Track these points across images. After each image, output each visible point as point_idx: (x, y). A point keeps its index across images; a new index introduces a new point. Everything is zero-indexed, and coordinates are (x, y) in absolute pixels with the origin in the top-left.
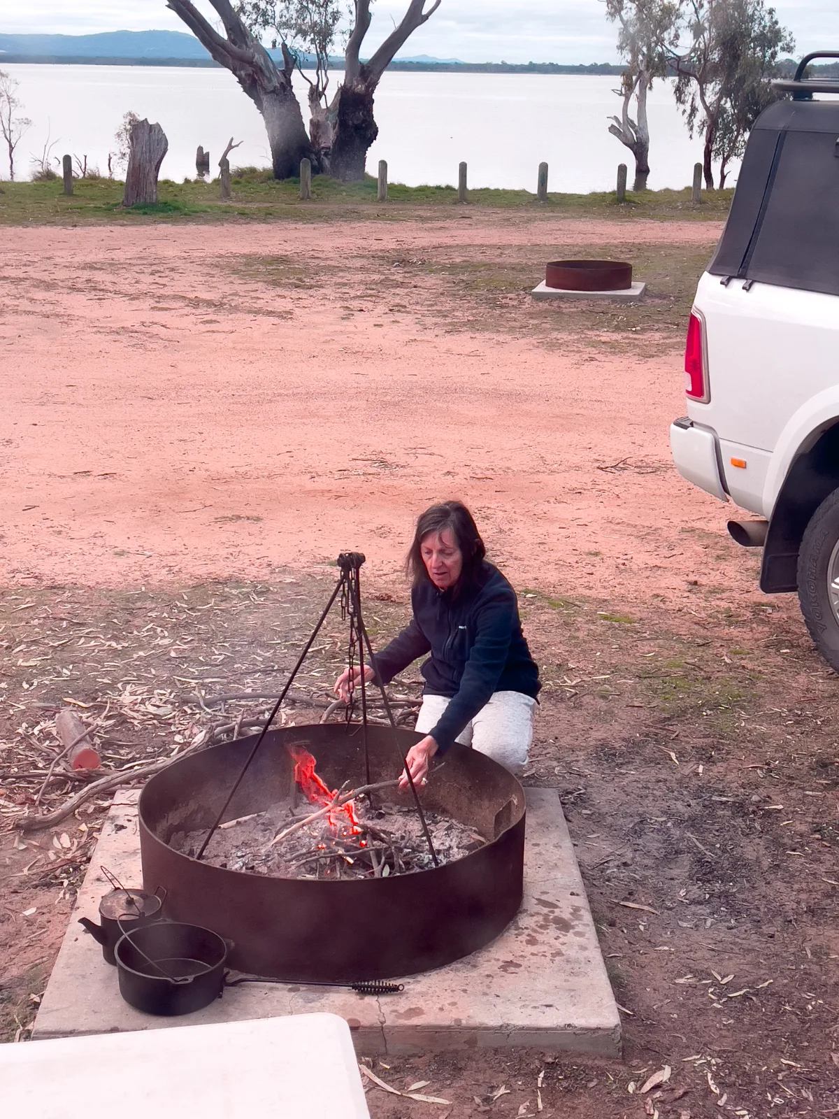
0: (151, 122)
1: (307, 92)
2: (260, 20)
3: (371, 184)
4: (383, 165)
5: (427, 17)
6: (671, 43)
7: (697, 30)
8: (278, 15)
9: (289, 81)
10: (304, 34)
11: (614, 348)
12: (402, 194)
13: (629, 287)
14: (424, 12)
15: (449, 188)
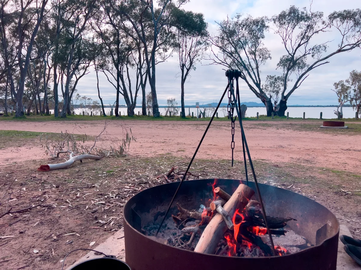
0: (244, 105)
1: (274, 102)
2: (266, 91)
3: (286, 117)
4: (288, 113)
5: (297, 87)
6: (349, 93)
7: (355, 91)
8: (269, 89)
9: (270, 100)
10: (274, 92)
11: (342, 134)
12: (292, 118)
13: (344, 126)
14: (297, 86)
15: (301, 118)
